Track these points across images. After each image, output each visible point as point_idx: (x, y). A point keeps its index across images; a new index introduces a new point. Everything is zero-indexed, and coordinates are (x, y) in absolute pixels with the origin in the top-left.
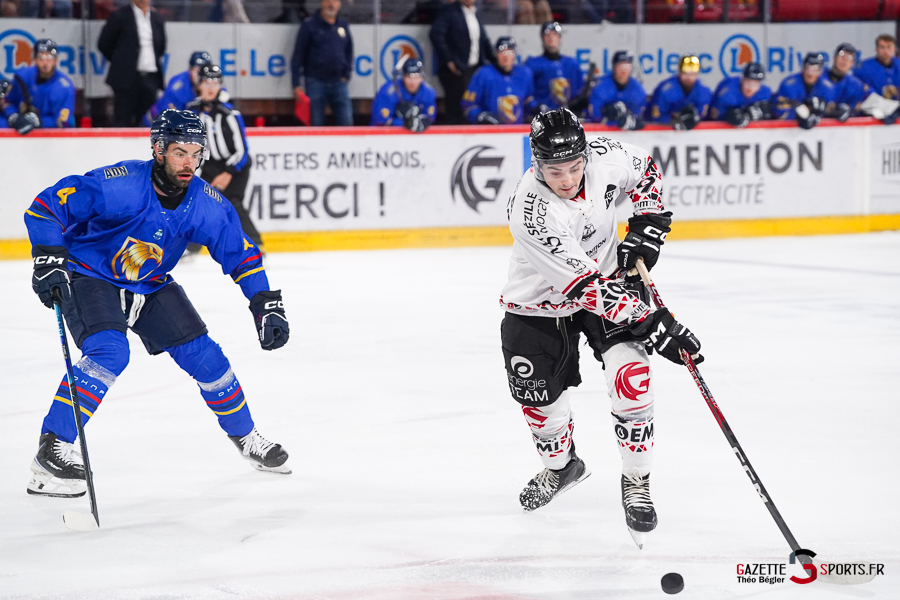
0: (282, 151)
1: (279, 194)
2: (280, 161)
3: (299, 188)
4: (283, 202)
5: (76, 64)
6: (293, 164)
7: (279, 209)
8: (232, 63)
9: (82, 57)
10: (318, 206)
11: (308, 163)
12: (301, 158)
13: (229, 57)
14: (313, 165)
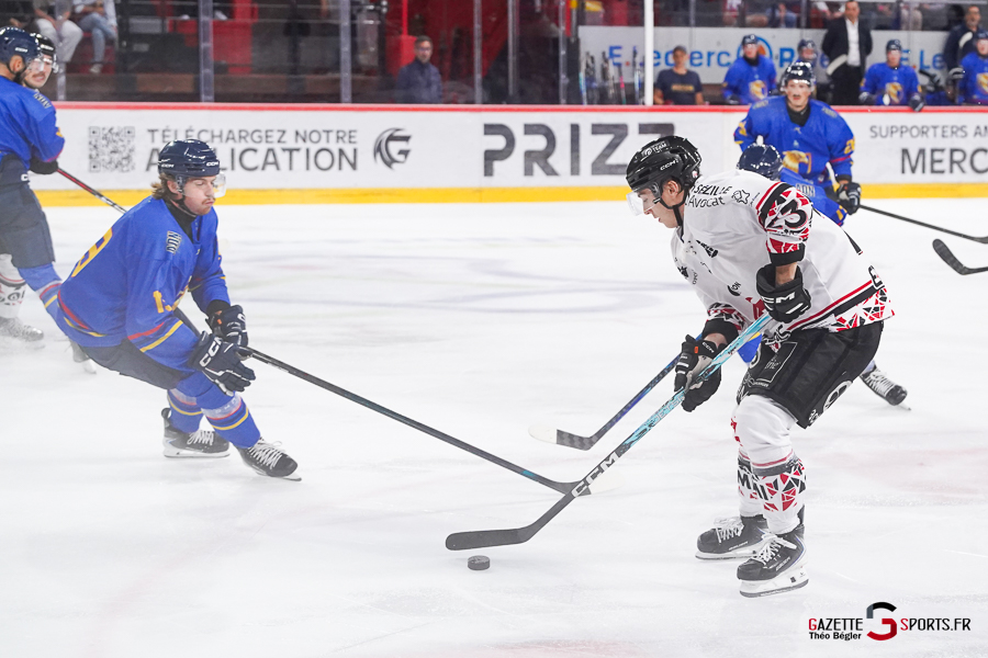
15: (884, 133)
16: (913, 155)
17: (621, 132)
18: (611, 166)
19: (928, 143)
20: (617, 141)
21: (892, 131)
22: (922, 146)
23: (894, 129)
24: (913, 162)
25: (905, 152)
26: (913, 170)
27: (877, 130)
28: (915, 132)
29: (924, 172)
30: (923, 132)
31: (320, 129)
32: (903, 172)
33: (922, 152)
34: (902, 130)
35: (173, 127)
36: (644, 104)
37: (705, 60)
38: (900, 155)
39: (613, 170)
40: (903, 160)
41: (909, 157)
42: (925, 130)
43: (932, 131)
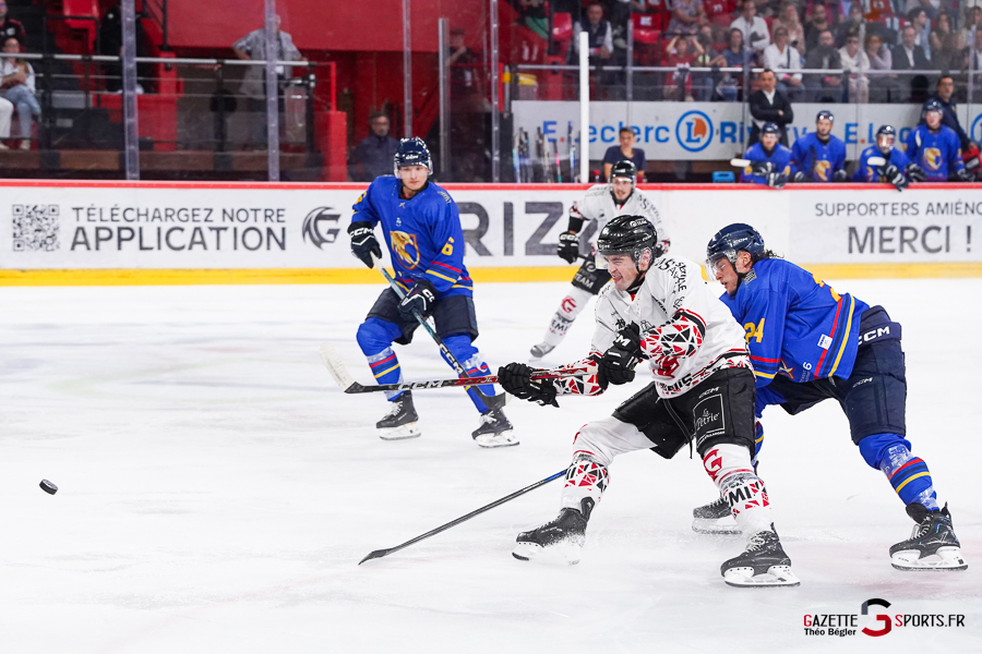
0: (891, 202)
1: (887, 234)
2: (889, 208)
3: (903, 229)
4: (890, 240)
5: (737, 135)
6: (899, 211)
7: (887, 246)
8: (855, 133)
9: (742, 130)
10: (917, 244)
11: (911, 211)
12: (905, 207)
13: (852, 129)
14: (915, 212)
15: (830, 211)
16: (861, 234)
17: (554, 210)
18: (545, 246)
19: (877, 221)
20: (551, 220)
21: (838, 208)
22: (871, 225)
23: (841, 207)
24: (861, 242)
25: (852, 230)
26: (861, 249)
27: (823, 208)
28: (863, 209)
29: (872, 251)
30: (872, 209)
31: (248, 208)
32: (850, 251)
33: (870, 230)
34: (850, 208)
35: (98, 206)
36: (579, 181)
37: (642, 136)
38: (847, 233)
39: (547, 250)
40: (850, 239)
41: (856, 235)
42: (874, 207)
43: (881, 208)
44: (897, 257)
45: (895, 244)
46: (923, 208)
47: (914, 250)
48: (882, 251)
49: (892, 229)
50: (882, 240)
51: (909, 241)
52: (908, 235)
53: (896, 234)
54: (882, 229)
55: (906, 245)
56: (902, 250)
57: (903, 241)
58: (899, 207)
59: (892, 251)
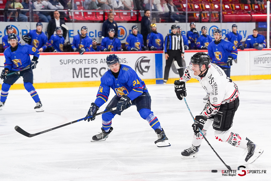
0: (87, 59)
1: (86, 71)
2: (87, 61)
3: (92, 69)
4: (88, 73)
6: (90, 62)
7: (87, 75)
8: (73, 34)
10: (98, 74)
11: (95, 62)
12: (93, 60)
13: (71, 32)
14: (96, 62)
15: (65, 63)
16: (77, 71)
19: (83, 66)
21: (68, 61)
22: (80, 67)
24: (77, 74)
25: (74, 69)
26: (77, 77)
27: (63, 61)
28: (77, 62)
29: (81, 77)
30: (81, 62)
32: (74, 77)
33: (80, 69)
34: (73, 61)
38: (72, 71)
40: (73, 73)
41: (75, 71)
42: (81, 61)
43: (84, 61)
44: (90, 79)
45: (90, 74)
46: (99, 61)
47: (97, 77)
48: (85, 77)
49: (88, 69)
50: (85, 73)
51: (95, 73)
52: (94, 71)
53: (90, 71)
54: (85, 69)
55: (94, 74)
56: (92, 77)
57: (92, 73)
58: (90, 60)
59: (89, 77)
